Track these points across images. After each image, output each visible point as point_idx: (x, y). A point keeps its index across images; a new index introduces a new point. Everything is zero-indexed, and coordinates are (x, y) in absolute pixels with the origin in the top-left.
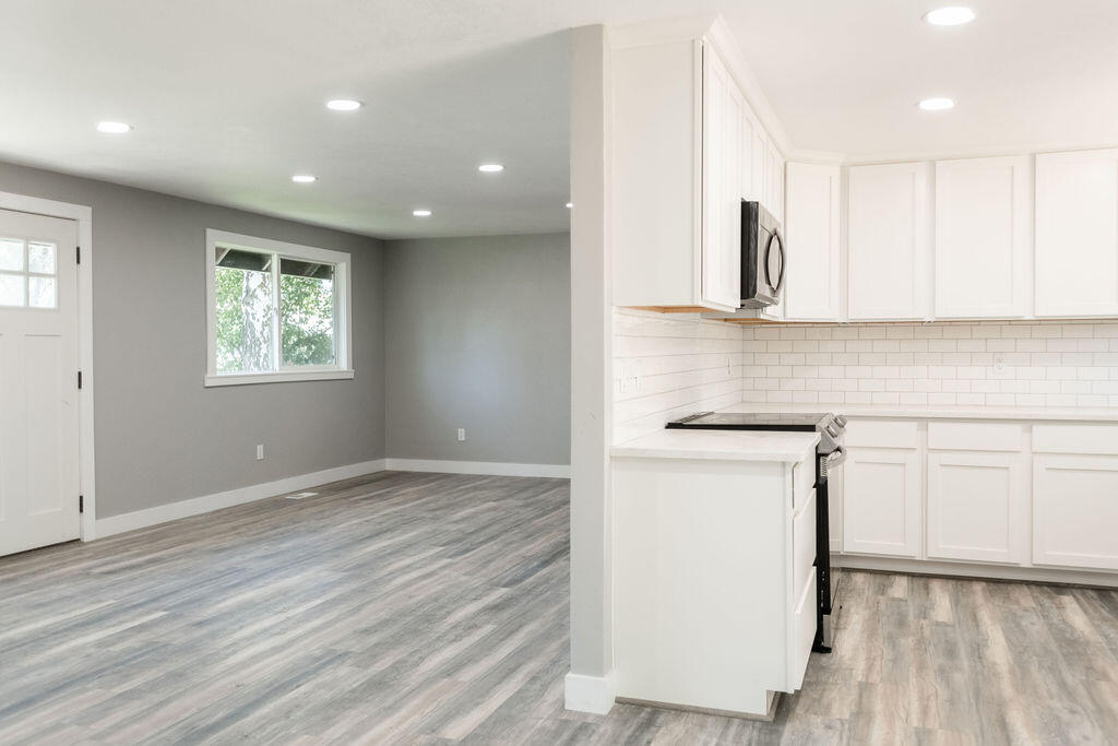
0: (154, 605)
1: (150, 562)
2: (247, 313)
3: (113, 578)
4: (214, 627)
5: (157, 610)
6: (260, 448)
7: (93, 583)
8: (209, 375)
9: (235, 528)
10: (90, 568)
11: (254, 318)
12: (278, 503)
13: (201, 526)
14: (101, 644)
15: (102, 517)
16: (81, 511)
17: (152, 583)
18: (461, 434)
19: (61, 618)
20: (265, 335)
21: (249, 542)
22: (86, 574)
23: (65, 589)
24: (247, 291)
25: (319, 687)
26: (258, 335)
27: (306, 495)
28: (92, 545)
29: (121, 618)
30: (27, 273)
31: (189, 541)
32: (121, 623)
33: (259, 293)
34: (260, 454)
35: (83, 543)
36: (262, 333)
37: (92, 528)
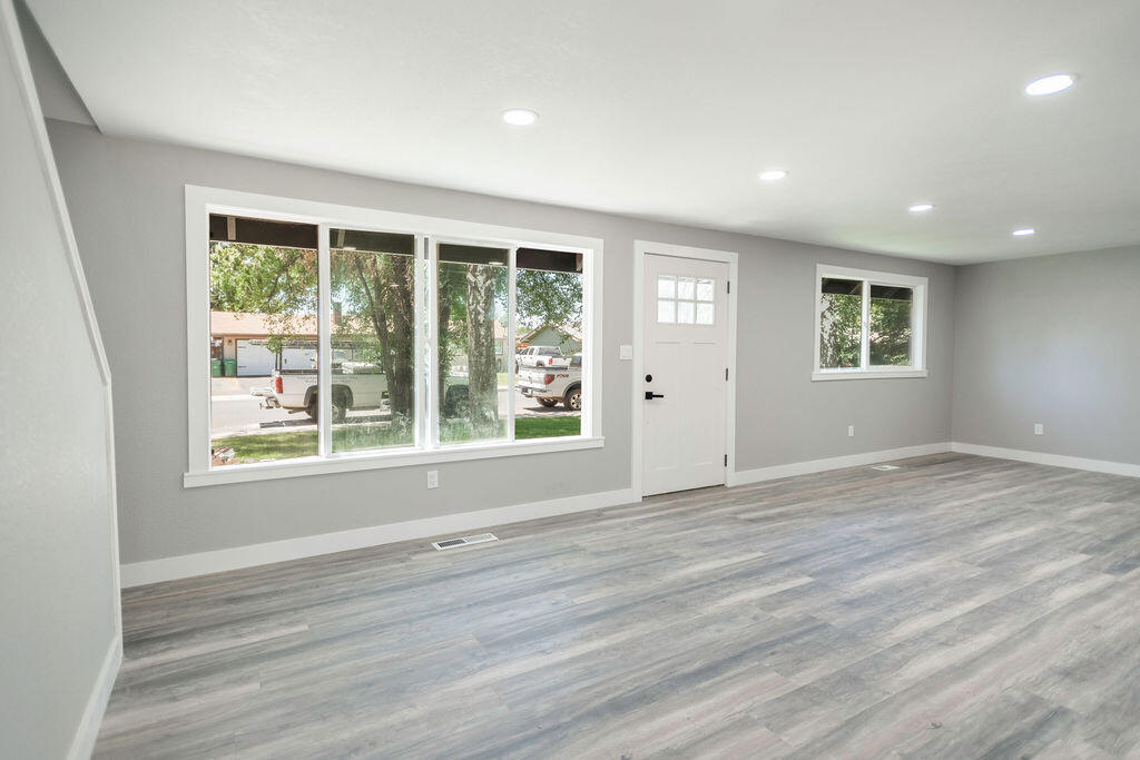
0: (797, 566)
1: (781, 516)
5: (803, 573)
6: (851, 428)
7: (740, 529)
8: (815, 372)
9: (840, 492)
10: (736, 513)
12: (866, 473)
13: (810, 485)
15: (740, 470)
16: (726, 465)
17: (788, 539)
18: (1039, 429)
19: (724, 563)
21: (859, 510)
27: (890, 468)
28: (734, 491)
29: (774, 576)
30: (695, 301)
31: (806, 500)
32: (776, 581)
34: (851, 433)
35: (728, 489)
37: (733, 478)
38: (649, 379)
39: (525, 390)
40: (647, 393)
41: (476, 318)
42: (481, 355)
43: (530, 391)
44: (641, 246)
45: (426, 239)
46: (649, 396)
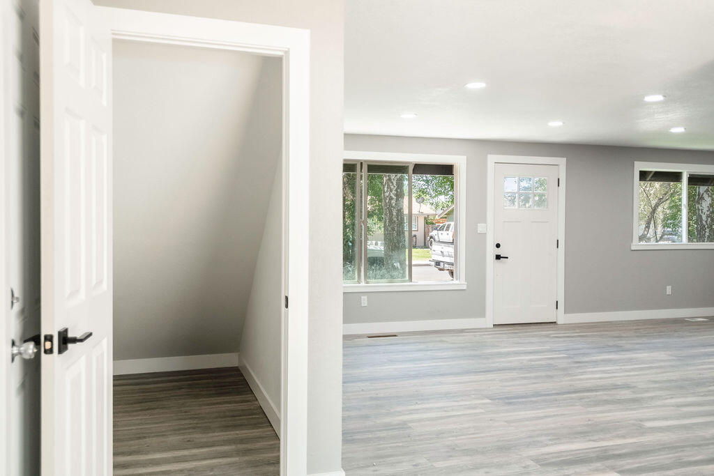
2: (699, 209)
3: (557, 339)
4: (581, 365)
6: (669, 288)
7: (547, 339)
8: (634, 243)
11: (702, 213)
14: (531, 360)
15: (567, 313)
16: (557, 308)
20: (708, 223)
22: (547, 336)
23: (533, 340)
24: (699, 195)
25: (606, 394)
26: (704, 222)
27: (700, 319)
33: (705, 196)
34: (668, 292)
35: (557, 324)
36: (706, 222)
37: (562, 318)
38: (498, 246)
39: (438, 263)
40: (497, 256)
41: (390, 202)
42: (393, 229)
43: (442, 264)
44: (492, 159)
45: (361, 163)
46: (498, 257)
